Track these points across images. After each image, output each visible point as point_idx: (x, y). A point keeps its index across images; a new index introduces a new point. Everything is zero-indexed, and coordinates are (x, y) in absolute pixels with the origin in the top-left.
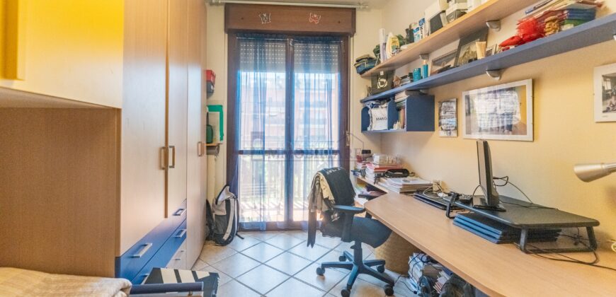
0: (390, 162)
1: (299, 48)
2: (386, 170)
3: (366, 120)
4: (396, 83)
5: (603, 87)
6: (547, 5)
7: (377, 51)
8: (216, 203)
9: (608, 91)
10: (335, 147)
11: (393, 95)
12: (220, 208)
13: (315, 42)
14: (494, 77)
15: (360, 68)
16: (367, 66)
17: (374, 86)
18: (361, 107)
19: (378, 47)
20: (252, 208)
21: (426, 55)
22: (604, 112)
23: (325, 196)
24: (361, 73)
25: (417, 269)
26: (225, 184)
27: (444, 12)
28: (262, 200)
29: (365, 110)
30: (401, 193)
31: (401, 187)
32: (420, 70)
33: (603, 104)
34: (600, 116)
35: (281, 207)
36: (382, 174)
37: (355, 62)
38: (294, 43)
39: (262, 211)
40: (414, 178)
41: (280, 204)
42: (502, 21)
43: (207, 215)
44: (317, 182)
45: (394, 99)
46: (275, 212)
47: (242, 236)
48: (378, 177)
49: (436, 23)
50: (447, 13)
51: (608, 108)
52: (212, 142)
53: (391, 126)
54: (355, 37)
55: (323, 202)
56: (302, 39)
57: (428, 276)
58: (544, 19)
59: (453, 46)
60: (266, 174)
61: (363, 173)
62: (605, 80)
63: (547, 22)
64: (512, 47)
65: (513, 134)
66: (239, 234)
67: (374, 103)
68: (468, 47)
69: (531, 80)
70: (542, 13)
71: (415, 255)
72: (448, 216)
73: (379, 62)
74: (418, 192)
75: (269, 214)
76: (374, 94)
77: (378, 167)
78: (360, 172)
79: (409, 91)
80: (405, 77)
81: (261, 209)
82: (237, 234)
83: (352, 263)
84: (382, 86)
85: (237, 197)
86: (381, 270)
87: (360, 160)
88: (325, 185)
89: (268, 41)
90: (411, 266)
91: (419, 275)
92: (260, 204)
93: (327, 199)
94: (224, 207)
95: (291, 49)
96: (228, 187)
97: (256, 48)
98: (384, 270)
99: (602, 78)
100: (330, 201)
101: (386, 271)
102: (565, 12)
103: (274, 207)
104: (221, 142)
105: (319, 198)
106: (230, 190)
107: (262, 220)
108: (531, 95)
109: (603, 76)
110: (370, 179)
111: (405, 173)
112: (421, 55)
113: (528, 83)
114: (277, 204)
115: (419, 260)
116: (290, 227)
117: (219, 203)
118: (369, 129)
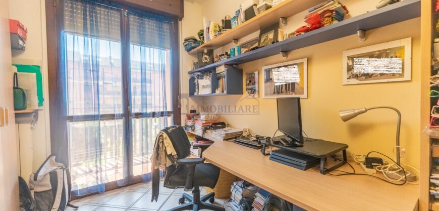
0: (212, 118)
1: (133, 20)
2: (211, 124)
3: (193, 88)
4: (215, 59)
5: (348, 64)
6: (324, 6)
7: (201, 34)
8: (35, 179)
9: (350, 66)
10: (169, 109)
11: (214, 68)
12: (42, 183)
13: (149, 17)
14: (284, 56)
15: (188, 46)
16: (193, 45)
17: (200, 60)
18: (188, 77)
19: (202, 31)
20: (86, 173)
21: (236, 40)
22: (348, 79)
23: (169, 153)
24: (188, 50)
25: (237, 193)
26: (50, 154)
27: (255, 5)
28: (98, 162)
29: (192, 80)
30: (224, 140)
31: (224, 136)
32: (234, 49)
33: (348, 74)
34: (346, 81)
35: (119, 166)
36: (208, 127)
37: (183, 41)
38: (128, 14)
39: (99, 174)
40: (229, 128)
41: (117, 164)
42: (288, 19)
43: (20, 195)
44: (161, 140)
45: (215, 70)
46: (113, 171)
47: (75, 205)
48: (205, 129)
49: (250, 13)
50: (258, 6)
51: (350, 76)
52: (25, 108)
53: (213, 91)
54: (183, 21)
55: (167, 159)
56: (137, 13)
57: (246, 198)
58: (324, 15)
59: (256, 34)
60: (102, 136)
61: (193, 128)
62: (349, 59)
63: (326, 17)
64: (303, 33)
65: (295, 94)
66: (71, 203)
67: (199, 74)
68: (266, 35)
69: (306, 59)
70: (322, 11)
71: (235, 184)
72: (264, 154)
73: (203, 43)
74: (236, 138)
75: (106, 175)
76: (200, 67)
77: (204, 122)
78: (191, 127)
79: (227, 65)
80: (223, 55)
81: (97, 172)
82: (68, 205)
83: (192, 203)
84: (206, 61)
85: (67, 166)
86: (212, 201)
87: (189, 118)
88: (168, 142)
89: (100, 6)
90: (233, 193)
91: (240, 197)
92: (97, 166)
93: (171, 154)
94: (48, 181)
95: (126, 18)
96: (54, 158)
97: (85, 11)
98: (214, 200)
99: (347, 58)
100: (173, 156)
101: (216, 200)
102: (334, 12)
103: (111, 167)
104: (41, 108)
105: (163, 155)
106: (57, 160)
107: (100, 183)
108: (306, 68)
109: (348, 57)
110: (199, 132)
111: (223, 125)
112: (234, 39)
113: (305, 61)
114: (115, 164)
115: (238, 187)
116: (130, 182)
117: (38, 179)
118: (196, 94)
